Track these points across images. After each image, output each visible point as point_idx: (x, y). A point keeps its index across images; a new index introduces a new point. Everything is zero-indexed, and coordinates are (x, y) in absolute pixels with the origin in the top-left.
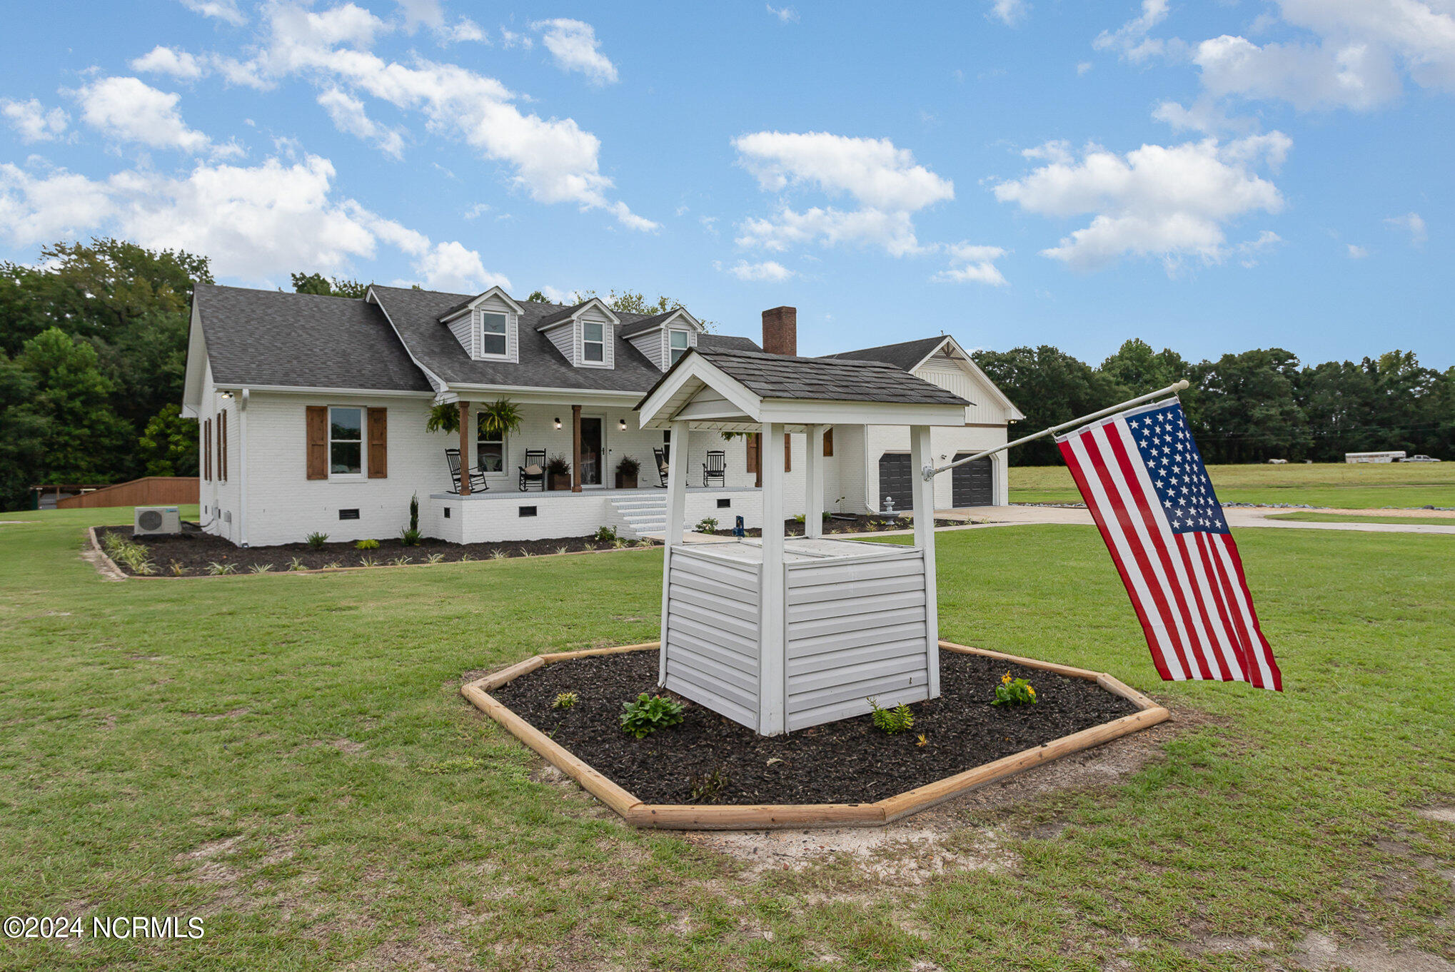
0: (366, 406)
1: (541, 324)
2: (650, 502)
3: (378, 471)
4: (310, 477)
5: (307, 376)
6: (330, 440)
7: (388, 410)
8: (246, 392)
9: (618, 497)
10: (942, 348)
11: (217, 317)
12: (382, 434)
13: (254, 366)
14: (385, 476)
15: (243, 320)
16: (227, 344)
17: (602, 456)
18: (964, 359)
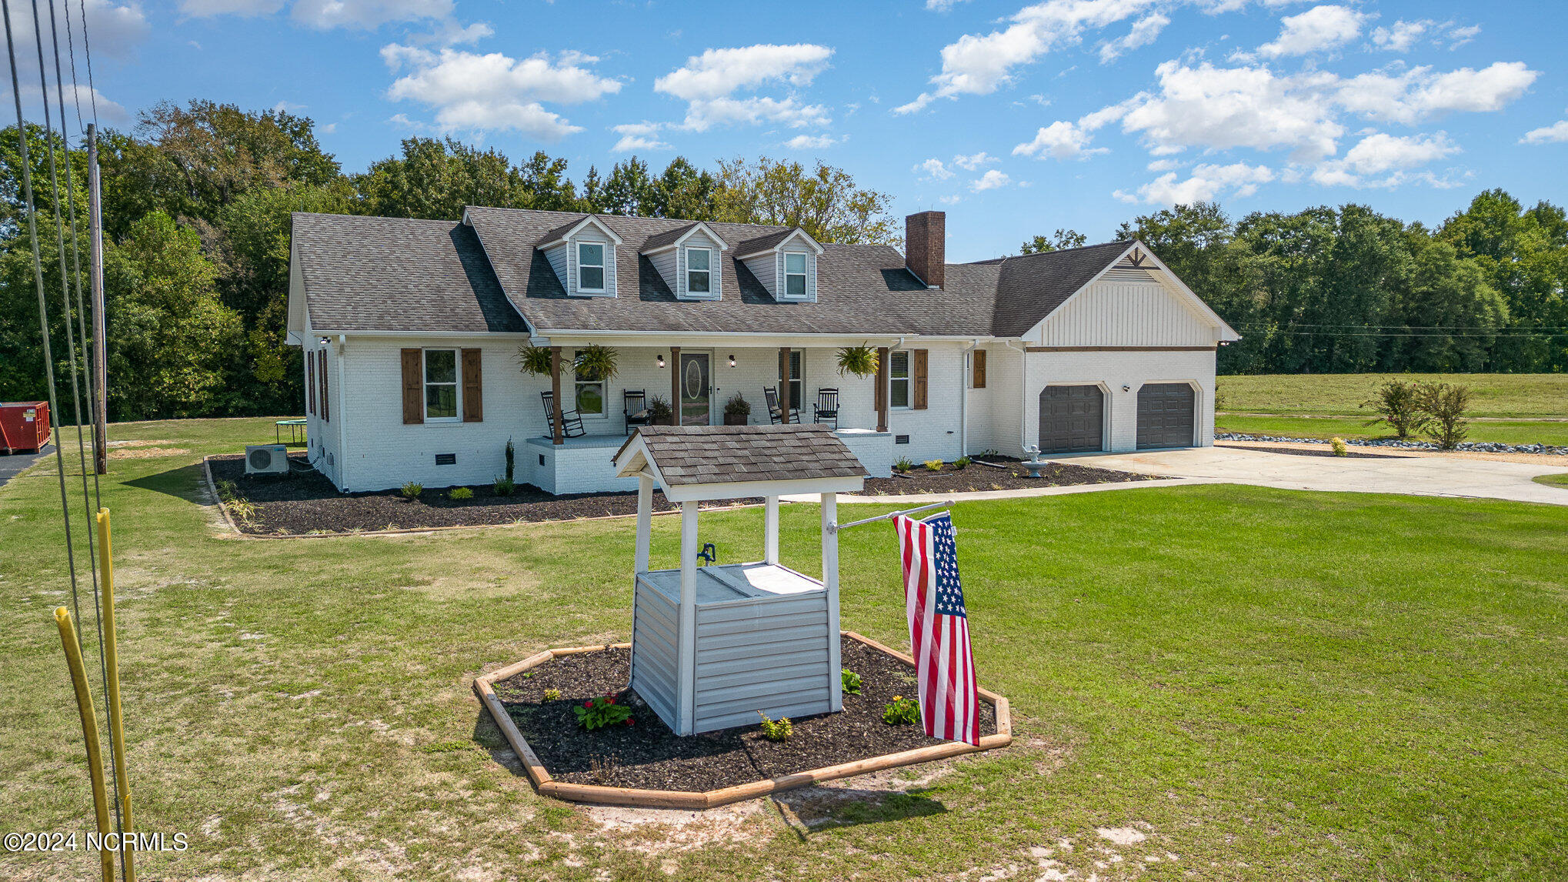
0: (461, 349)
1: (646, 246)
3: (473, 414)
4: (406, 421)
5: (402, 317)
6: (425, 383)
7: (483, 352)
8: (342, 338)
10: (1128, 256)
11: (314, 253)
12: (477, 376)
13: (349, 308)
14: (481, 420)
15: (340, 255)
16: (325, 283)
17: (711, 396)
18: (1158, 268)
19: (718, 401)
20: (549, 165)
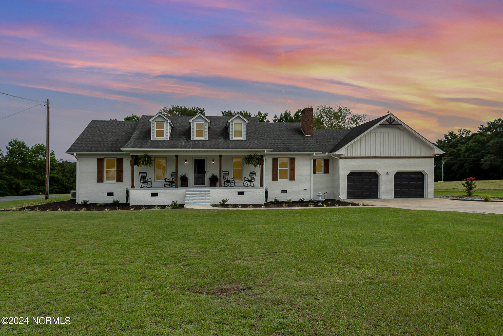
0: (116, 158)
2: (203, 192)
3: (120, 179)
4: (98, 182)
5: (97, 148)
6: (105, 169)
7: (124, 159)
8: (75, 154)
9: (193, 190)
10: (386, 120)
12: (121, 167)
14: (122, 181)
17: (205, 174)
18: (401, 125)
19: (207, 176)
20: (263, 115)
